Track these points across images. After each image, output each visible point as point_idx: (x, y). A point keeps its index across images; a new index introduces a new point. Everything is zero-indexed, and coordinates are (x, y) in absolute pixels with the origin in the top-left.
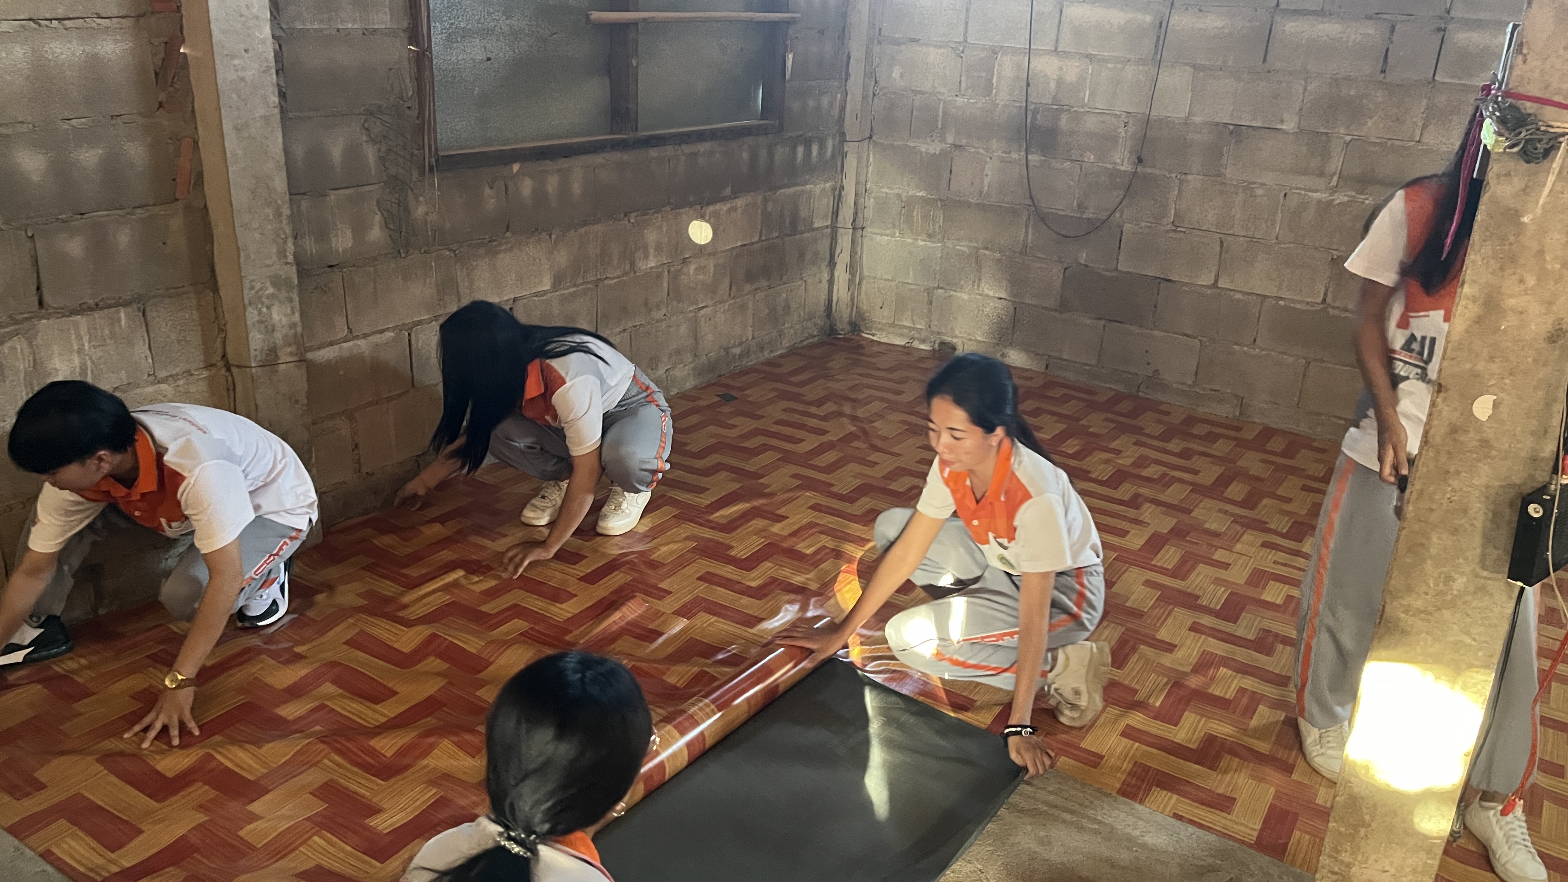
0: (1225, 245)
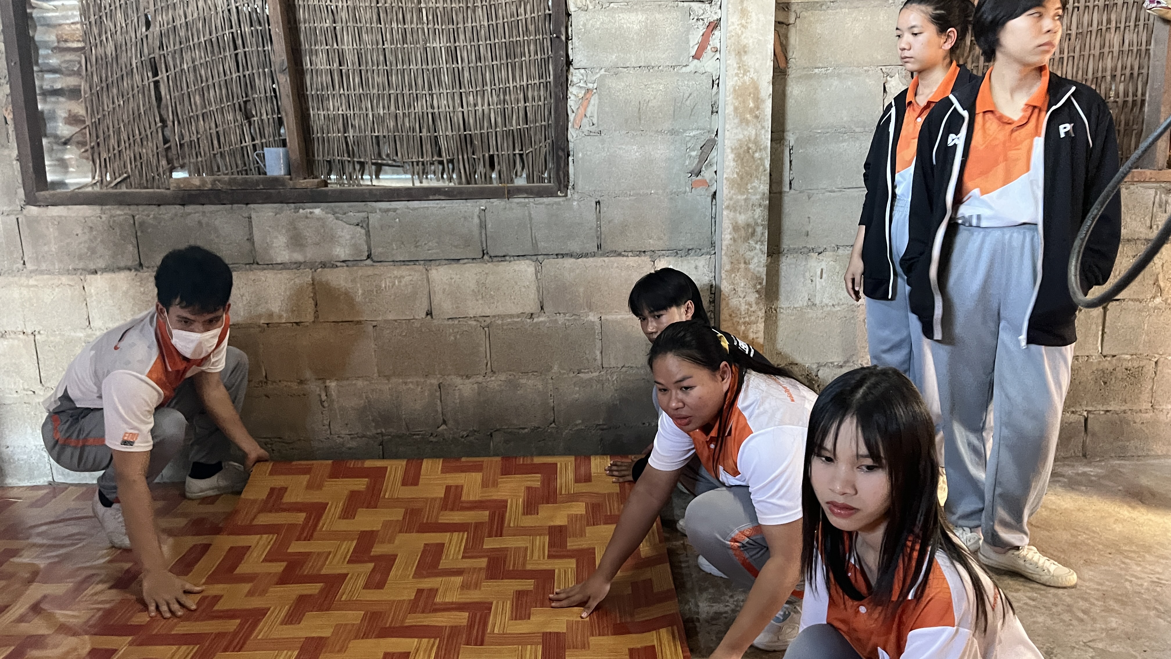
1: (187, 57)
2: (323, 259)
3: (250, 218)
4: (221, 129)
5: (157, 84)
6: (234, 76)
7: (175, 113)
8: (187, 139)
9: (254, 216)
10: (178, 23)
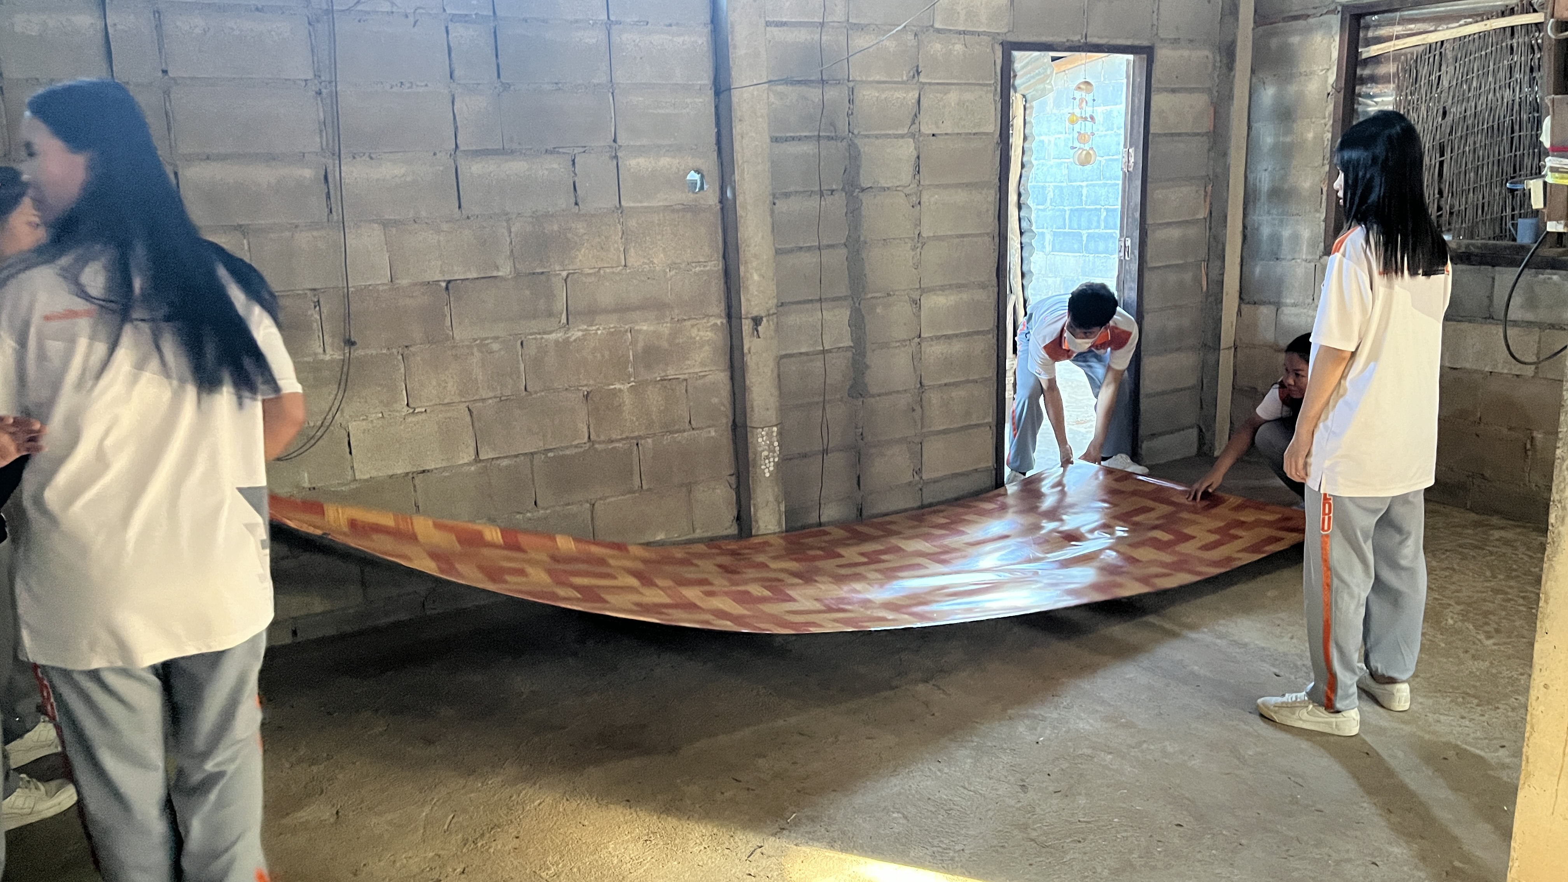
0: (475, 413)
1: (1470, 140)
2: (1553, 322)
3: (1493, 279)
4: (1486, 200)
5: (1441, 163)
6: (1506, 156)
7: (1451, 185)
8: (1456, 208)
9: (1497, 277)
10: (1468, 113)
